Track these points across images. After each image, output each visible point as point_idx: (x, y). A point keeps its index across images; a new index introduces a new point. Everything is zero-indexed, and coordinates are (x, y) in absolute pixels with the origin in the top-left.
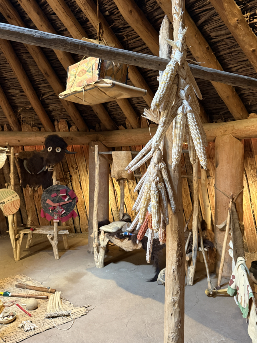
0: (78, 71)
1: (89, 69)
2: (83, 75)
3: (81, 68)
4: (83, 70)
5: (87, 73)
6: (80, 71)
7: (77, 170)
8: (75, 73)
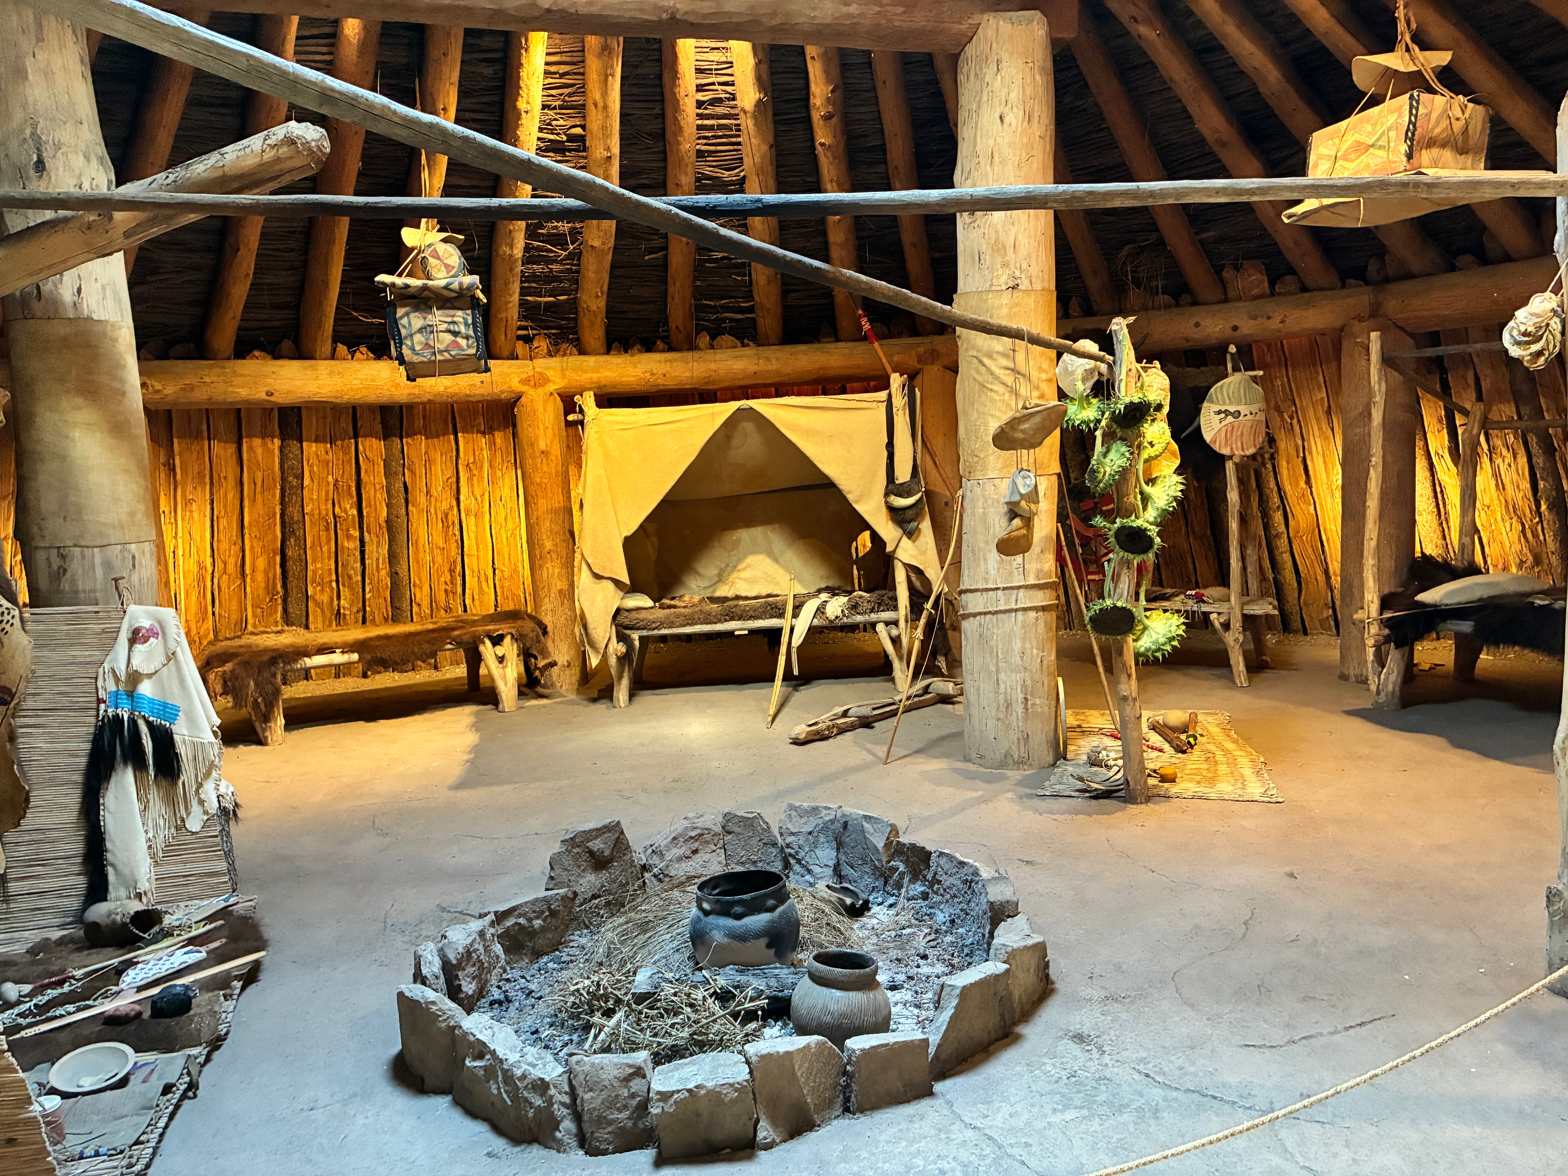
0: (1344, 148)
1: (1378, 140)
2: (1359, 156)
3: (1353, 138)
4: (1359, 143)
5: (1371, 150)
6: (1349, 147)
7: (1295, 421)
8: (1333, 153)
